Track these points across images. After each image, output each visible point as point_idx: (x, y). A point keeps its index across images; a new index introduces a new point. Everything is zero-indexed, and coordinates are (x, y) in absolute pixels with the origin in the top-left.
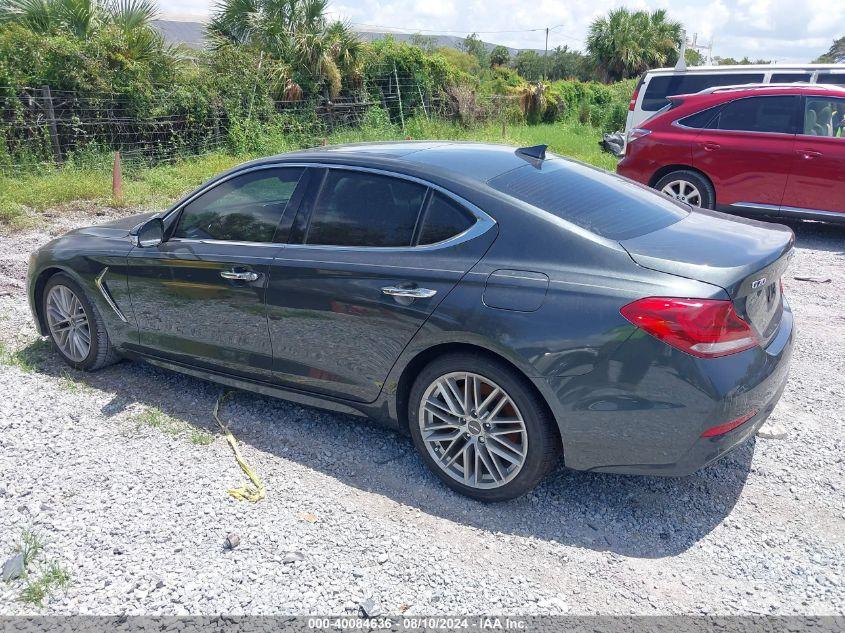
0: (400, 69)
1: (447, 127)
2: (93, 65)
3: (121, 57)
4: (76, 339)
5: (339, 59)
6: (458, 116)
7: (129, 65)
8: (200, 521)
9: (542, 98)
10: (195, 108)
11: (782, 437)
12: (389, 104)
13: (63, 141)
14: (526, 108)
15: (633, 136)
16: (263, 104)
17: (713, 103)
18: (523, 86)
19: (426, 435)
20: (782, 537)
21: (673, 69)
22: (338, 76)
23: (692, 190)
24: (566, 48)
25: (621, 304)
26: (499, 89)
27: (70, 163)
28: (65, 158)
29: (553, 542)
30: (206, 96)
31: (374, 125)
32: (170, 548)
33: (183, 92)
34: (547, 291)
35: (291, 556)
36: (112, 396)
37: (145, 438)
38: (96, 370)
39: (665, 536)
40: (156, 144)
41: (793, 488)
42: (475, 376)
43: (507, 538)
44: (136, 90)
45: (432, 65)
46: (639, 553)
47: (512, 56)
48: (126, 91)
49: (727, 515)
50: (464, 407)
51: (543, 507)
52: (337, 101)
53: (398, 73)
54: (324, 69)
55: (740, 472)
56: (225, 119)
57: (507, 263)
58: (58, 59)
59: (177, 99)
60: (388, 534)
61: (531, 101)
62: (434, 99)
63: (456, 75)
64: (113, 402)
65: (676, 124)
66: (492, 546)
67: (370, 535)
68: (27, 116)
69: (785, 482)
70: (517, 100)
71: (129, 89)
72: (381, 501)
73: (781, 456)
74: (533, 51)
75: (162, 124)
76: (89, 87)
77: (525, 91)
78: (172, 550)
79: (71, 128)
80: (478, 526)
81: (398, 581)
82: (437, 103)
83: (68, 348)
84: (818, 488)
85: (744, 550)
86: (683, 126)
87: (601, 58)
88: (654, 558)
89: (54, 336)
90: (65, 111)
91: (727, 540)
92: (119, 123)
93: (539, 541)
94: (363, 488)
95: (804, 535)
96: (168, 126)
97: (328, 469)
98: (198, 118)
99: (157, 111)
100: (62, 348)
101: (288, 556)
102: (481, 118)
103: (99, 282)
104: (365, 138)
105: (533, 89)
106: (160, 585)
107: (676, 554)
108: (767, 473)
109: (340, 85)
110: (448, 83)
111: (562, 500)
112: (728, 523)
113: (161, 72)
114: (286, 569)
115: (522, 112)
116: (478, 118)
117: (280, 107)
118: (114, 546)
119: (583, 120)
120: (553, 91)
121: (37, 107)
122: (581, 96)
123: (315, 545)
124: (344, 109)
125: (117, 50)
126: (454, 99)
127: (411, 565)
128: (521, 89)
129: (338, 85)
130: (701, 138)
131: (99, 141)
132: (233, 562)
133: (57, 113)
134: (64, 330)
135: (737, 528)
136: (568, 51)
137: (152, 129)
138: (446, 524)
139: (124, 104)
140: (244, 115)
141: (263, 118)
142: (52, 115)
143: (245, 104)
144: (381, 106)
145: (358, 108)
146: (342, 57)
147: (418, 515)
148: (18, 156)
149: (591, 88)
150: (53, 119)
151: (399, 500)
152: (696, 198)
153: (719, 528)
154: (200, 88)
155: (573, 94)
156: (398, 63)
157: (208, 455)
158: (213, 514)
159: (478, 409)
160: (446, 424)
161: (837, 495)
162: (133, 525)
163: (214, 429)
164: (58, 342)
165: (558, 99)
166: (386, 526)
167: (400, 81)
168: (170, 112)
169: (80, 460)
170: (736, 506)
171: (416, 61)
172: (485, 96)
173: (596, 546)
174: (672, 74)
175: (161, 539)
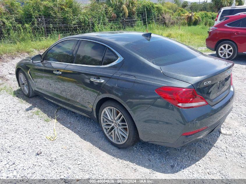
0: (147, 9)
1: (161, 27)
2: (56, 9)
3: (64, 7)
4: (25, 88)
5: (128, 7)
6: (165, 23)
7: (66, 9)
8: (34, 145)
9: (193, 18)
10: (84, 21)
11: (230, 135)
12: (143, 20)
13: (47, 31)
14: (188, 21)
15: (212, 29)
16: (105, 20)
17: (239, 18)
18: (187, 14)
19: (103, 125)
20: (214, 171)
21: (231, 7)
22: (127, 11)
23: (230, 47)
24: (207, 1)
25: (156, 88)
26: (179, 15)
27: (49, 37)
28: (48, 36)
29: (134, 164)
30: (88, 18)
31: (138, 26)
32: (22, 152)
33: (81, 17)
34: (134, 82)
35: (53, 159)
36: (31, 105)
37: (33, 118)
38: (30, 97)
39: (172, 167)
40: (73, 32)
41: (227, 154)
42: (114, 108)
43: (121, 161)
44: (68, 17)
45: (157, 8)
46: (161, 171)
47: (189, 4)
48: (65, 17)
49: (198, 161)
50: (112, 118)
51: (137, 151)
52: (127, 19)
53: (146, 10)
54: (123, 9)
55: (210, 146)
56: (93, 25)
57: (125, 72)
58: (47, 8)
59: (79, 19)
60: (85, 155)
61: (189, 18)
62: (157, 18)
63: (165, 11)
64: (30, 107)
65: (226, 25)
66: (115, 163)
67: (79, 155)
68: (38, 24)
69: (224, 151)
70: (185, 18)
71: (66, 16)
72: (89, 144)
73: (227, 142)
74: (196, 3)
75: (75, 26)
76: (55, 16)
77: (188, 15)
78: (22, 154)
79: (50, 27)
80: (114, 156)
81: (81, 171)
82: (158, 19)
83: (24, 91)
84: (236, 155)
85: (198, 175)
86: (228, 26)
87: (215, 4)
88: (166, 174)
89: (21, 87)
90: (48, 23)
91: (194, 170)
92: (63, 26)
93: (130, 163)
94: (85, 140)
95: (223, 172)
96: (76, 27)
97: (78, 133)
98: (85, 24)
99: (74, 22)
100: (23, 90)
101: (52, 159)
102: (173, 24)
103: (28, 72)
104: (135, 30)
105: (190, 15)
106: (14, 164)
107: (174, 173)
108: (219, 147)
109: (128, 14)
110: (162, 13)
111: (144, 150)
112: (197, 164)
113: (75, 11)
114: (50, 163)
115: (186, 22)
116: (172, 24)
117: (110, 21)
118: (8, 150)
119: (206, 24)
120: (197, 15)
121: (41, 21)
122: (207, 16)
123: (62, 156)
124: (130, 21)
125: (63, 5)
126: (164, 18)
127: (86, 166)
128: (186, 15)
129: (127, 14)
130: (234, 30)
131: (57, 31)
132: (37, 159)
133: (46, 23)
134: (23, 86)
135: (200, 166)
136: (207, 2)
137: (72, 27)
138: (104, 154)
139: (65, 20)
140: (99, 23)
141: (104, 24)
142: (45, 24)
143: (99, 20)
144: (141, 20)
145: (134, 21)
146: (129, 6)
147: (97, 150)
148: (35, 35)
149: (211, 14)
150: (45, 25)
151: (94, 144)
152: (231, 50)
153: (193, 166)
154: (86, 16)
155: (204, 16)
156: (146, 7)
157: (47, 125)
158: (39, 143)
159: (116, 119)
160: (108, 122)
161: (242, 158)
162: (16, 144)
163: (53, 117)
164: (22, 88)
165: (198, 18)
166: (86, 152)
167: (147, 13)
168: (77, 23)
169: (13, 124)
170: (203, 158)
171: (152, 7)
172: (174, 17)
173: (148, 167)
174: (230, 9)
175: (21, 150)
